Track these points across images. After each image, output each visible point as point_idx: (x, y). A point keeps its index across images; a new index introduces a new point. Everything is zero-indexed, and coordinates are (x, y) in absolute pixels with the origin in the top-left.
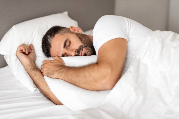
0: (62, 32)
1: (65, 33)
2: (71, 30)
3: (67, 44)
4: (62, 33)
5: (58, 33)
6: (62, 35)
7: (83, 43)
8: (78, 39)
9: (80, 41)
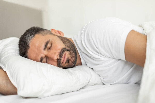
0: (43, 32)
1: (46, 34)
2: (53, 32)
3: (49, 46)
4: (44, 34)
5: (39, 33)
6: (43, 35)
7: (66, 45)
8: (61, 42)
9: (63, 44)
